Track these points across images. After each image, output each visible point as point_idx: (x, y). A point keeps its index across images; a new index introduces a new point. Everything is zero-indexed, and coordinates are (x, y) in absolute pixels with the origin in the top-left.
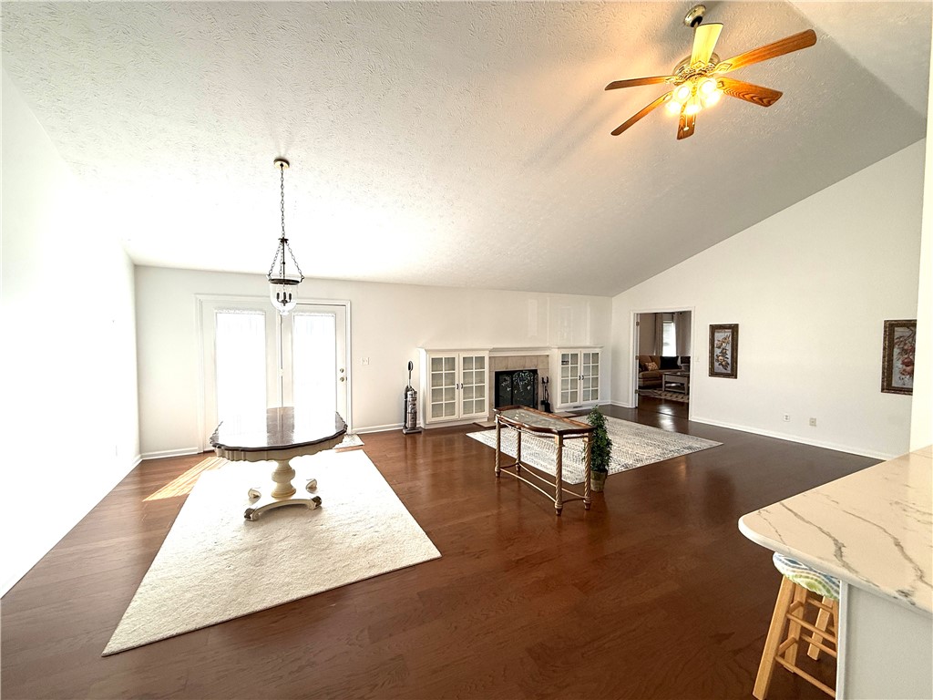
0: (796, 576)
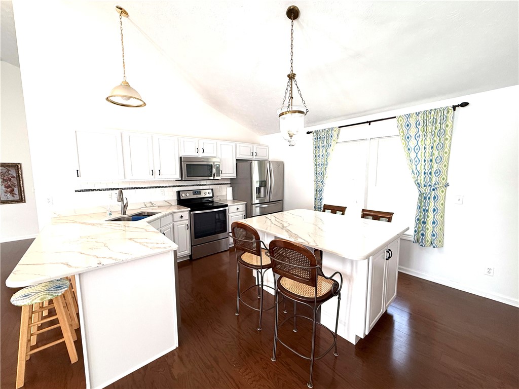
0: (33, 300)
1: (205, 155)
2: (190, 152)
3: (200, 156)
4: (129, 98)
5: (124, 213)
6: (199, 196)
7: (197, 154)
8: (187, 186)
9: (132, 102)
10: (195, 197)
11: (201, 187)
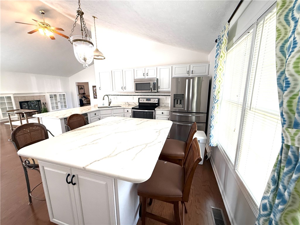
1: (149, 77)
2: (140, 76)
3: (146, 78)
4: (98, 56)
5: (109, 105)
6: (149, 102)
7: (144, 77)
8: (144, 95)
9: (100, 57)
10: (147, 102)
11: (150, 97)
